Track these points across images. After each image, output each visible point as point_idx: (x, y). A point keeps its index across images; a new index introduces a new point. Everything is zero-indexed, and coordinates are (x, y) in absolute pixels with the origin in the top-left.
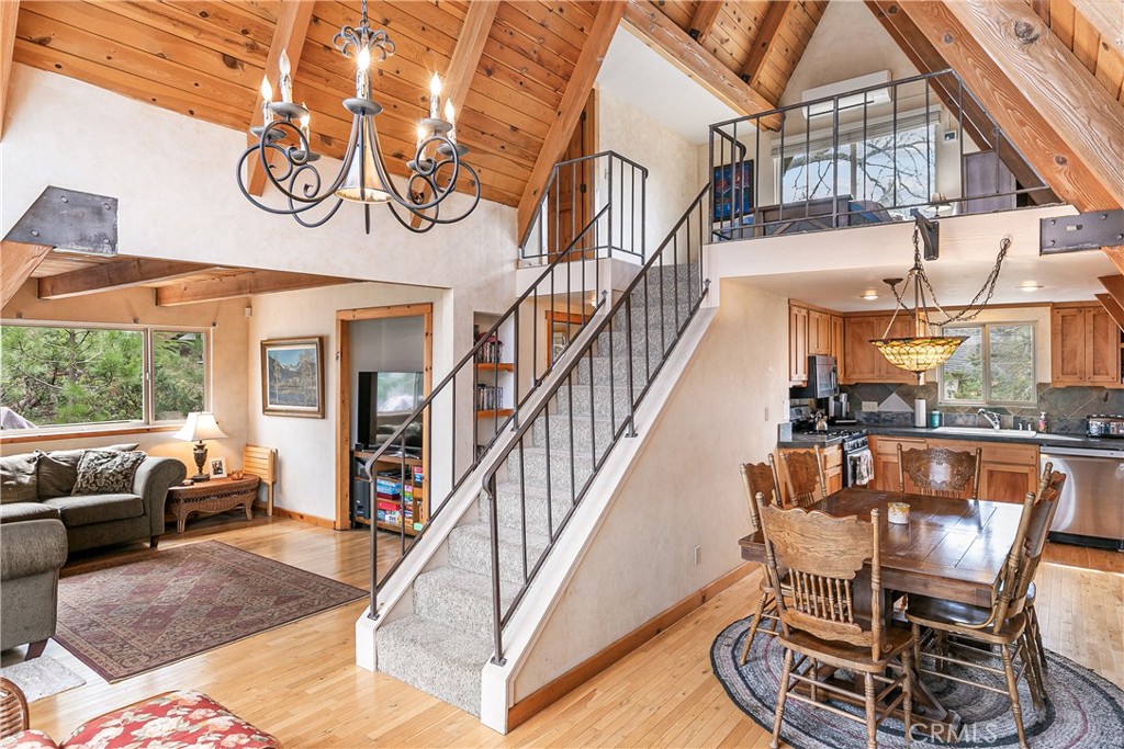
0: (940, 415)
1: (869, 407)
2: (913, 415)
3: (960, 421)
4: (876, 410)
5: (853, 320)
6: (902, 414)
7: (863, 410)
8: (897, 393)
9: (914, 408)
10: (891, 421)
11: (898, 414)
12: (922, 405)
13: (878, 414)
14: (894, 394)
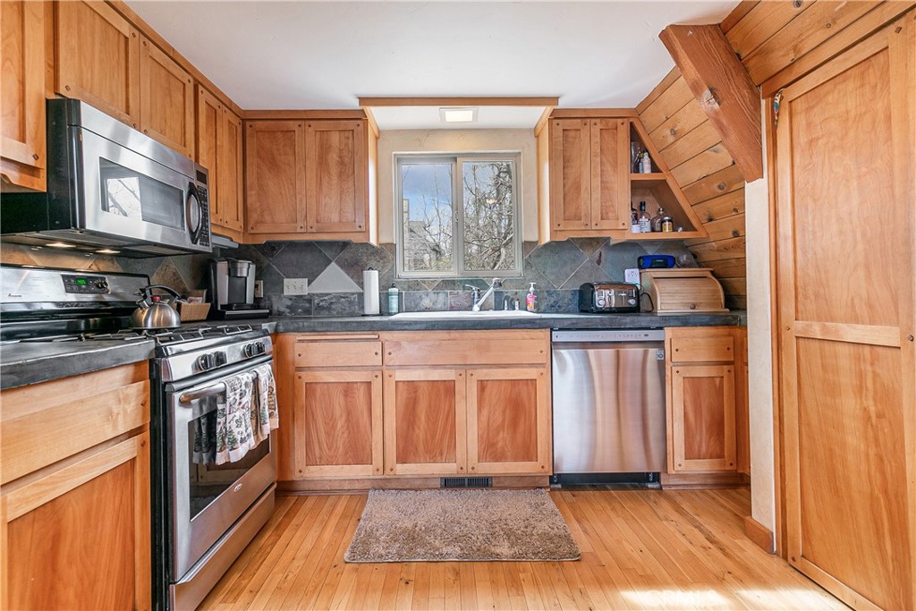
0: (400, 294)
1: (294, 287)
2: (361, 295)
3: (426, 302)
4: (306, 291)
5: (259, 124)
6: (345, 296)
7: (286, 293)
8: (337, 263)
9: (361, 285)
10: (329, 309)
11: (340, 297)
12: (373, 278)
13: (309, 298)
14: (333, 264)
